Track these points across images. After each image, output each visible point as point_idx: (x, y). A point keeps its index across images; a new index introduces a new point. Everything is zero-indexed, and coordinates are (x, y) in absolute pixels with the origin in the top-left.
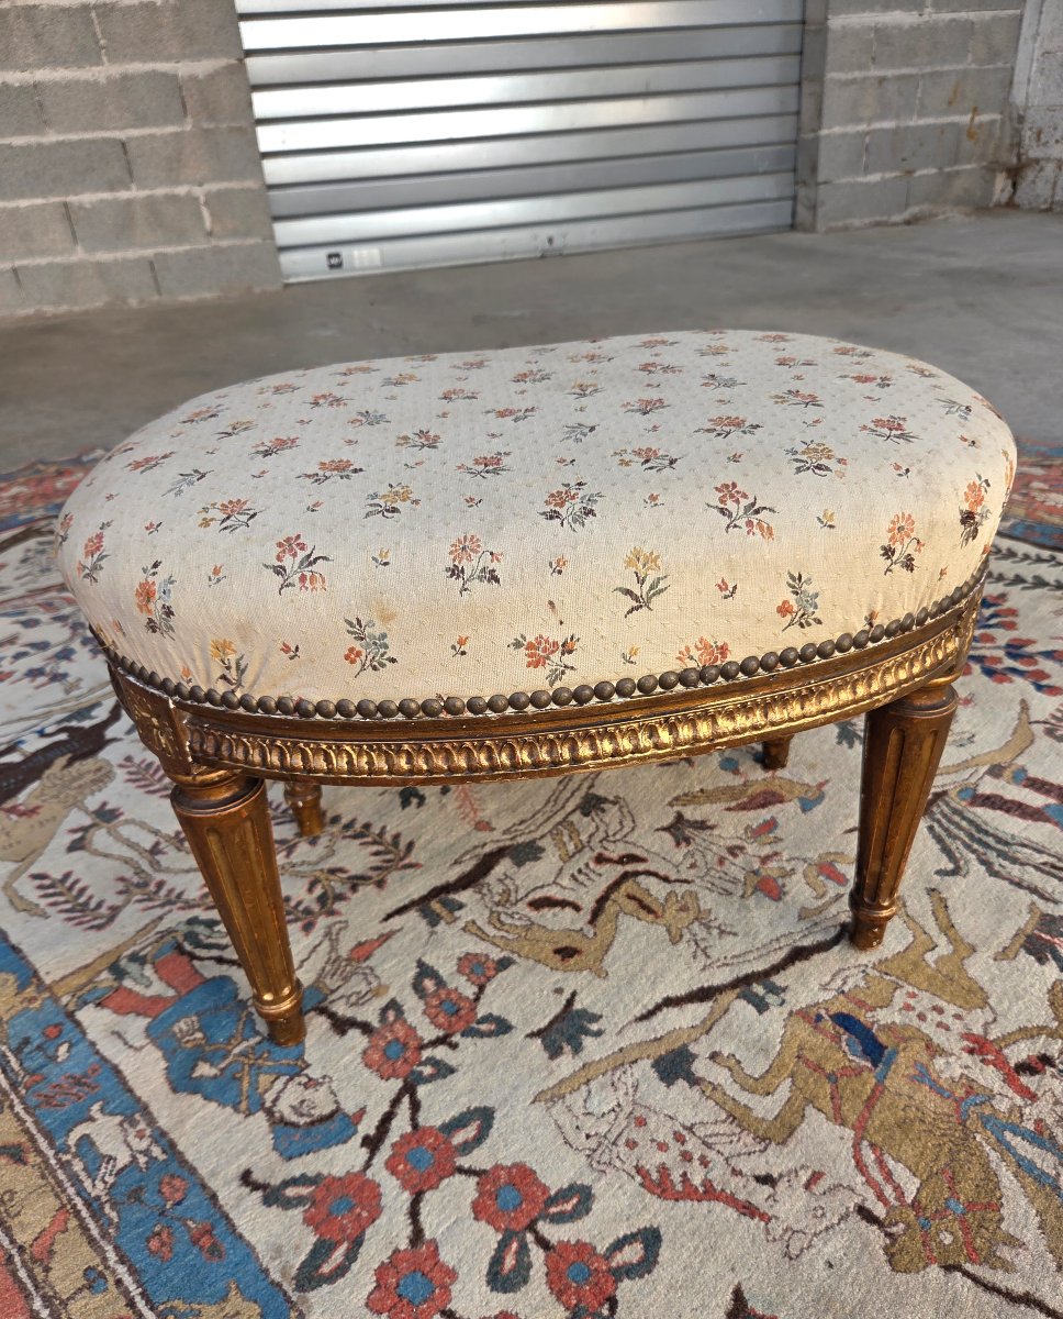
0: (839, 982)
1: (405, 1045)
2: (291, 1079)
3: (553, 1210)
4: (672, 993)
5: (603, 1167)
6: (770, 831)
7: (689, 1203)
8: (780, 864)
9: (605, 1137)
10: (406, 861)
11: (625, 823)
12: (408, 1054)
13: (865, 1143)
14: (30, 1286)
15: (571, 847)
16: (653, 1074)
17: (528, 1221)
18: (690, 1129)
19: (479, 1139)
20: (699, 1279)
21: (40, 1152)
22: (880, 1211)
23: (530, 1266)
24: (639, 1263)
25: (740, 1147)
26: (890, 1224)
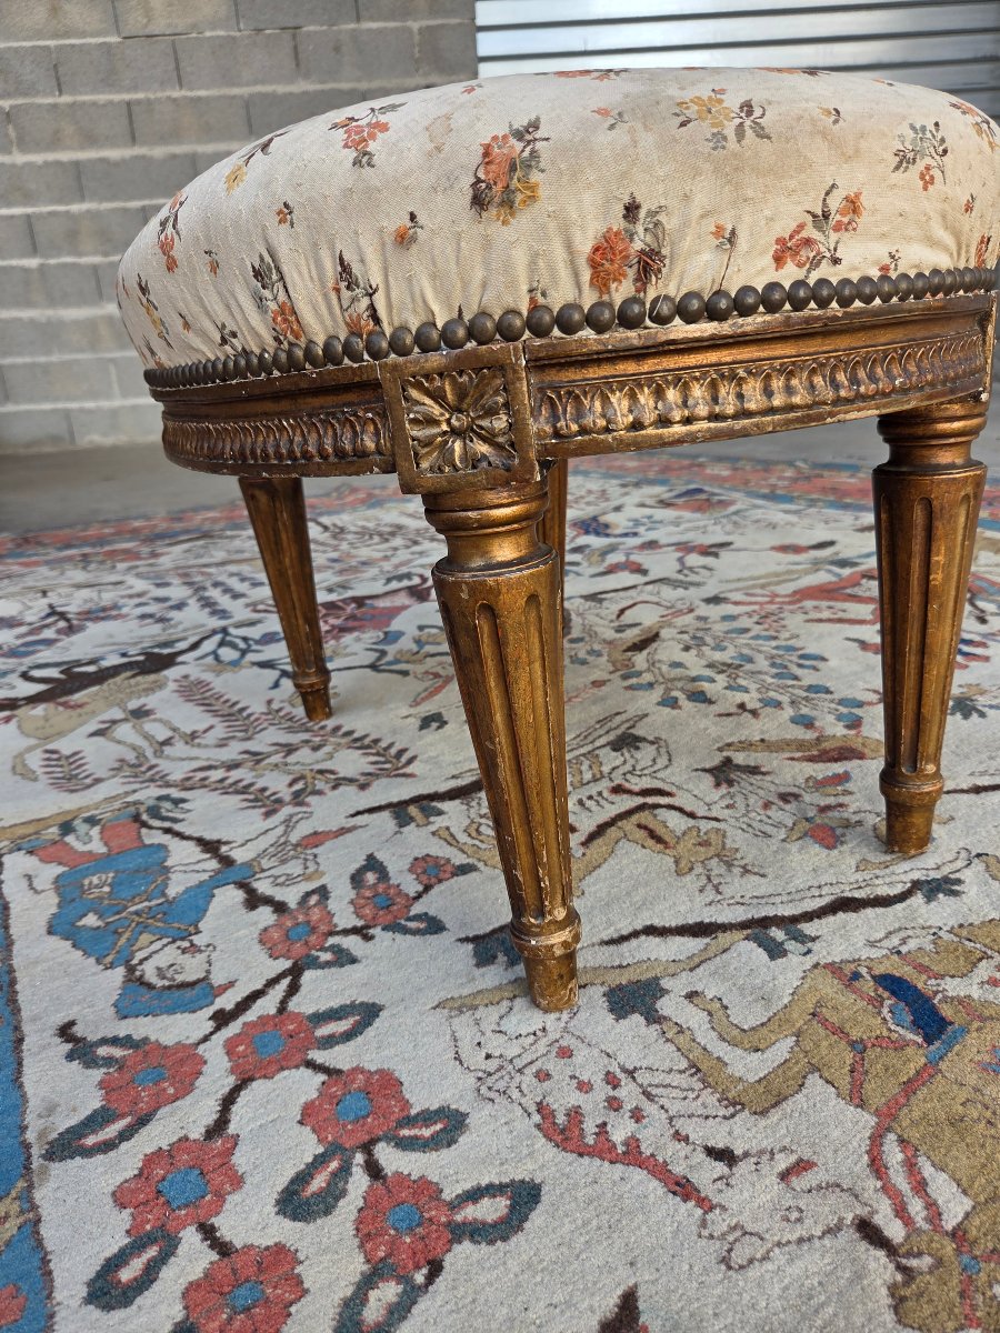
0: (895, 941)
1: (314, 929)
2: (174, 941)
3: (405, 1132)
4: (658, 922)
5: (492, 1095)
6: (839, 784)
7: (597, 1162)
8: (846, 815)
9: (511, 1061)
10: (401, 771)
11: (658, 761)
12: (313, 939)
13: (892, 1137)
15: (588, 776)
16: (602, 1003)
17: (367, 1138)
18: (631, 1073)
19: (348, 1036)
20: (576, 1265)
22: (895, 1231)
23: (343, 1193)
24: (495, 1225)
25: (696, 1107)
26: (909, 1254)
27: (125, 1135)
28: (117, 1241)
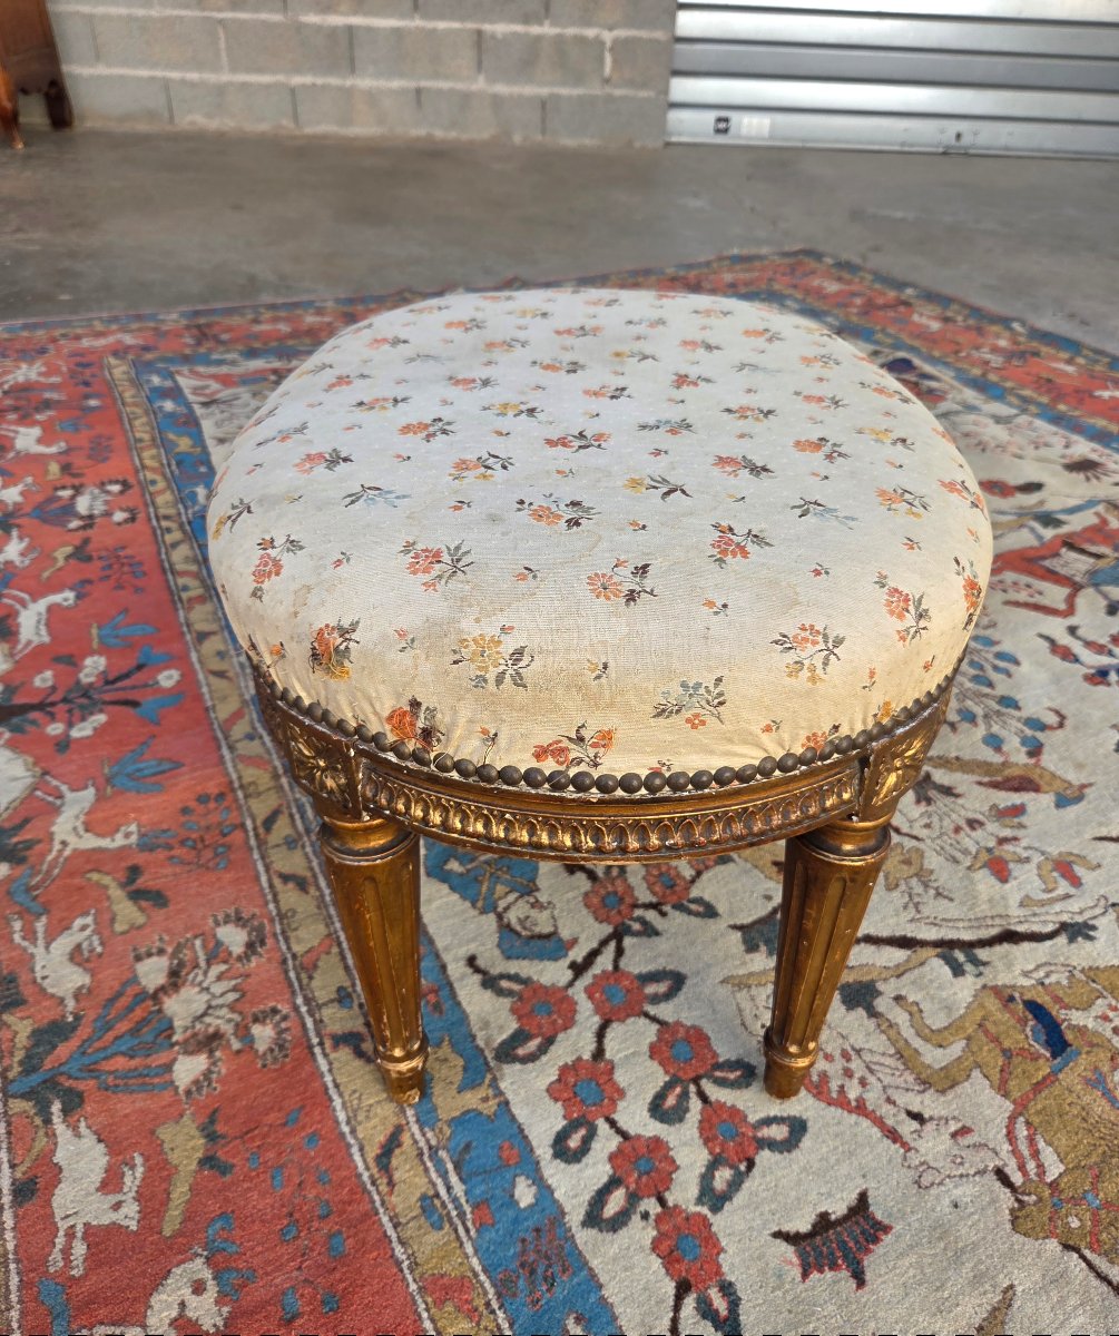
0: (1041, 973)
1: (621, 900)
2: (521, 896)
3: (718, 1074)
4: (873, 932)
6: (1016, 816)
7: (840, 1111)
8: (1017, 849)
12: (623, 908)
13: (1022, 1119)
14: (296, 984)
16: (837, 995)
17: (694, 1075)
18: (858, 1052)
19: (668, 996)
20: (832, 1173)
21: (318, 888)
22: (1017, 1179)
23: (687, 1110)
24: (782, 1142)
25: (900, 1081)
26: (1023, 1193)
27: (543, 1049)
28: (560, 1124)
